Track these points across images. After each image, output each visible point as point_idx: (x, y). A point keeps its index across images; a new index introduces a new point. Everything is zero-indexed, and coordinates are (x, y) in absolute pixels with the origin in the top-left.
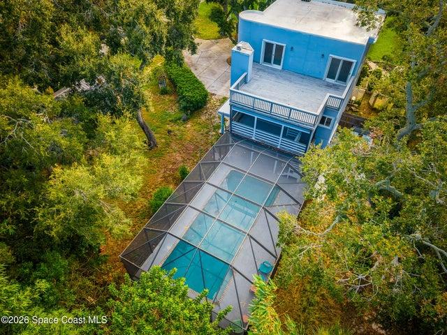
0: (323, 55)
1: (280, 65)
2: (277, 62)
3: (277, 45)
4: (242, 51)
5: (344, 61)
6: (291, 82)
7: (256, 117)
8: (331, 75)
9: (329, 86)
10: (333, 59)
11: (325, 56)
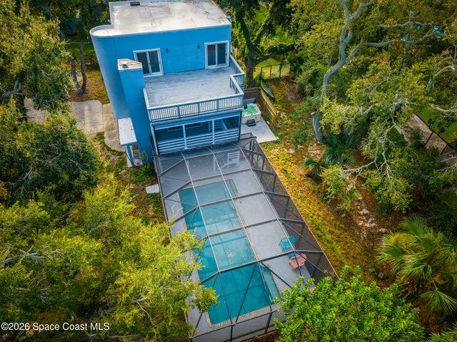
0: (199, 46)
1: (159, 71)
2: (156, 69)
3: (149, 52)
4: (130, 67)
5: (219, 45)
6: (184, 81)
7: (183, 125)
8: (211, 62)
9: (216, 71)
10: (209, 46)
11: (201, 46)
